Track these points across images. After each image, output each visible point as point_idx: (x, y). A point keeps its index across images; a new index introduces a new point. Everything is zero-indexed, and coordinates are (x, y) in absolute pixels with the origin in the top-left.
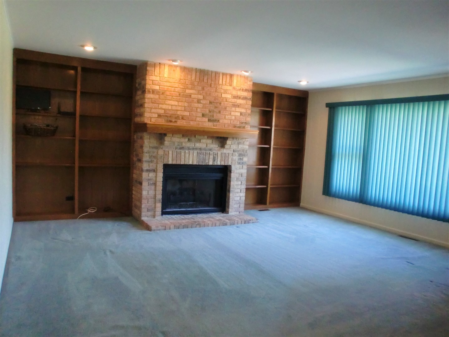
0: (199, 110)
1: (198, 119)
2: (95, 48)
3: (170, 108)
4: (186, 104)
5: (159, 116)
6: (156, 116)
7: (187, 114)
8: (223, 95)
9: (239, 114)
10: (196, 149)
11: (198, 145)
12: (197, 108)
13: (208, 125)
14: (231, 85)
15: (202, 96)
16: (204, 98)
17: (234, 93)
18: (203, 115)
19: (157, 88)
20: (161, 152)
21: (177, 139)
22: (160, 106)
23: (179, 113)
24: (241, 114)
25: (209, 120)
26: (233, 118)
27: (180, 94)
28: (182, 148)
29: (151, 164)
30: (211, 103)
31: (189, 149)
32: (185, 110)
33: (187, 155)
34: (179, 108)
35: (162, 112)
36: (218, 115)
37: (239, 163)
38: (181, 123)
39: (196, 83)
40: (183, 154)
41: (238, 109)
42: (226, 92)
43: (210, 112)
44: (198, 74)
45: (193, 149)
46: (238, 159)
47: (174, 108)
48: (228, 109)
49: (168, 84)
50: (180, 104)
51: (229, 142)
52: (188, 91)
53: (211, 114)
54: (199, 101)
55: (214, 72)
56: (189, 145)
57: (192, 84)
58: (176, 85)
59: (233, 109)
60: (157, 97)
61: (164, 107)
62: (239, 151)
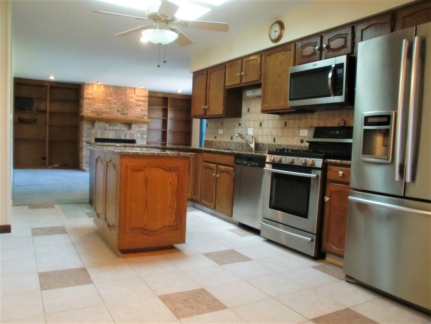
0: (115, 108)
1: (115, 113)
2: (55, 77)
3: (98, 107)
4: (107, 105)
5: (92, 112)
6: (90, 112)
7: (108, 110)
8: (130, 100)
9: (140, 110)
10: (114, 130)
11: (115, 128)
12: (114, 107)
13: (119, 116)
14: (134, 94)
15: (117, 101)
16: (118, 102)
17: (137, 98)
18: (118, 111)
19: (90, 96)
20: (93, 131)
21: (102, 124)
22: (92, 106)
23: (103, 110)
24: (141, 110)
25: (122, 114)
26: (137, 112)
27: (103, 100)
28: (106, 129)
29: (88, 138)
30: (122, 104)
31: (110, 130)
32: (107, 108)
33: (109, 133)
34: (103, 107)
35: (94, 109)
36: (127, 111)
37: (141, 139)
38: (105, 116)
39: (113, 94)
40: (106, 133)
41: (139, 108)
42: (131, 98)
43: (122, 109)
44: (114, 88)
45: (112, 130)
46: (141, 136)
47: (100, 107)
48: (133, 107)
49: (96, 94)
50: (104, 105)
51: (133, 126)
52: (108, 98)
53: (123, 110)
54: (115, 103)
55: (124, 87)
56: (111, 128)
57: (111, 94)
58: (101, 95)
59: (136, 107)
60: (90, 101)
61: (95, 107)
62: (141, 131)
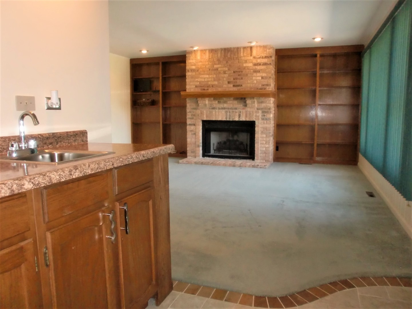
0: (225, 79)
1: (225, 86)
2: (148, 51)
3: (203, 80)
4: (215, 76)
5: (196, 86)
6: (194, 87)
7: (216, 83)
8: (245, 65)
9: (260, 78)
10: (224, 108)
11: (225, 105)
12: (223, 78)
13: (231, 88)
14: (251, 56)
15: (227, 69)
16: (229, 70)
17: (255, 61)
18: (229, 83)
19: (194, 67)
20: (198, 112)
21: (207, 101)
22: (196, 80)
23: (209, 83)
24: (262, 78)
25: (234, 86)
26: (255, 82)
27: (209, 69)
28: (214, 108)
29: (192, 120)
30: (234, 72)
31: (219, 109)
32: (214, 80)
33: (217, 113)
34: (210, 79)
35: (198, 83)
36: (241, 81)
37: (263, 119)
38: (211, 90)
39: (221, 60)
40: (214, 113)
41: (258, 74)
42: (246, 62)
43: (234, 79)
44: (223, 52)
45: (223, 108)
46: (262, 116)
47: (206, 80)
48: (249, 75)
49: (200, 64)
50: (210, 76)
51: (249, 101)
52: (215, 66)
53: (235, 81)
54: (225, 73)
55: (236, 48)
56: (221, 106)
57: (219, 60)
58: (207, 63)
59: (255, 74)
60: (194, 74)
61: (199, 80)
62: (262, 109)
